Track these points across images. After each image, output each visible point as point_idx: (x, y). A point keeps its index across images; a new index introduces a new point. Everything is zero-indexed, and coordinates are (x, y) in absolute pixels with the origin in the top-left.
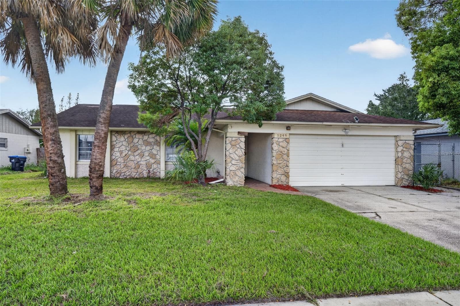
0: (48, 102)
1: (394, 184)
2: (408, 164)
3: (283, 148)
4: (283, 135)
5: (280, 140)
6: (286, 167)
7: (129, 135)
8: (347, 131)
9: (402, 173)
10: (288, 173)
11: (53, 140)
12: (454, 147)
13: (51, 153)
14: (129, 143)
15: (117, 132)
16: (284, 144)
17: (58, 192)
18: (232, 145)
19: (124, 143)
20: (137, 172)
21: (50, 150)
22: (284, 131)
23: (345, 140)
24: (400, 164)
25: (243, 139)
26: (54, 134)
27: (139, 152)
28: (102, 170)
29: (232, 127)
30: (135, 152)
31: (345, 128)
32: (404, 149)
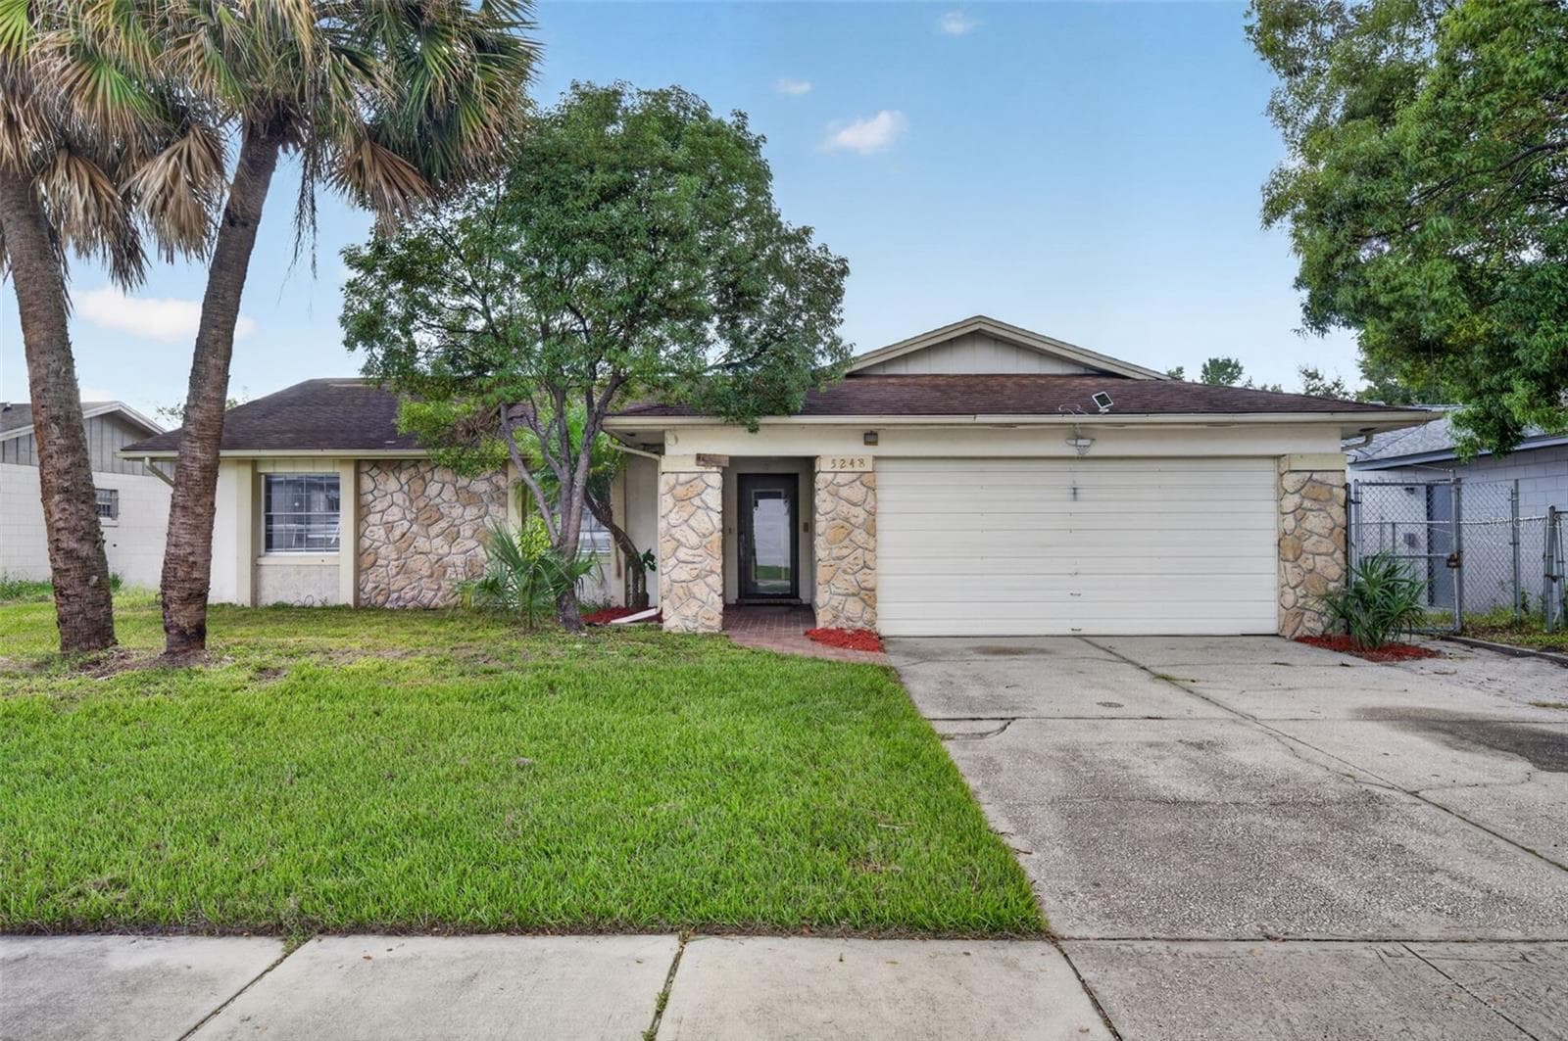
0: (52, 380)
1: (1272, 628)
2: (1323, 557)
3: (855, 505)
4: (852, 463)
5: (841, 479)
6: (866, 570)
7: (412, 471)
8: (1081, 442)
9: (1300, 591)
10: (873, 590)
11: (66, 491)
12: (1515, 493)
13: (58, 530)
14: (413, 496)
15: (376, 463)
16: (857, 492)
17: (77, 644)
18: (679, 500)
19: (399, 498)
20: (439, 589)
21: (57, 521)
22: (858, 449)
23: (1084, 476)
24: (1291, 557)
25: (715, 479)
26: (67, 472)
27: (443, 524)
28: (196, 579)
29: (677, 439)
30: (429, 525)
31: (1076, 434)
32: (1307, 504)
